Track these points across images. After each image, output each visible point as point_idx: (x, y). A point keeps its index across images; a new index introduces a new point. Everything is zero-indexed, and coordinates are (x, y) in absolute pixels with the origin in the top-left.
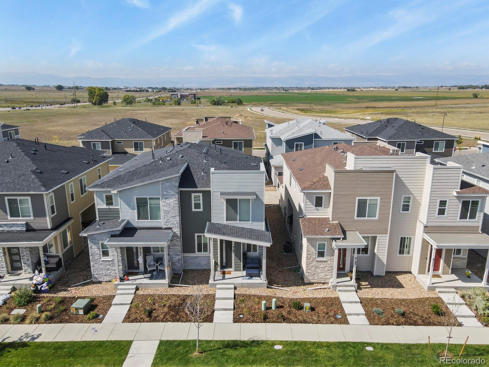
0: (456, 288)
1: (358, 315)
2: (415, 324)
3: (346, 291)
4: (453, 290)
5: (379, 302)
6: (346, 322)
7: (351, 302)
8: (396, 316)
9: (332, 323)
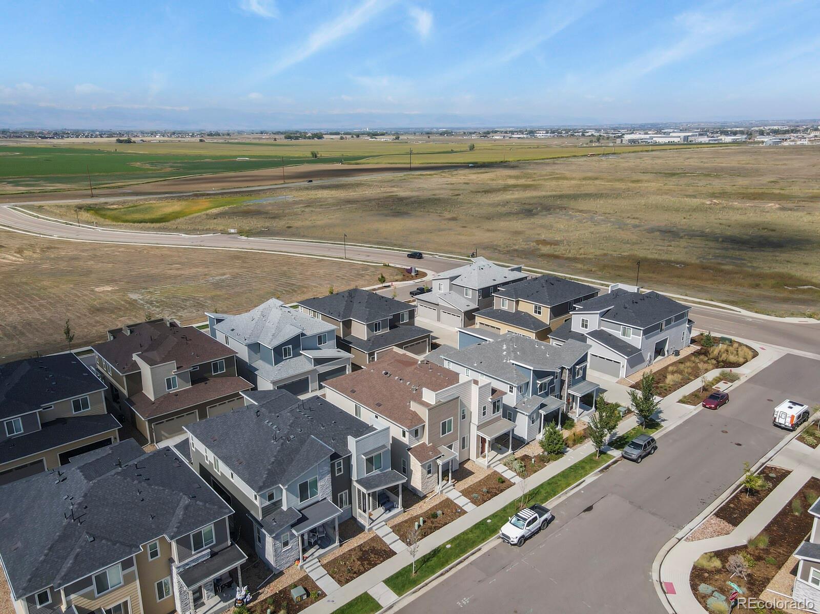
0: (499, 460)
1: (467, 504)
2: (496, 494)
3: (449, 491)
4: (499, 462)
5: (470, 489)
6: (465, 512)
7: (458, 498)
8: (485, 494)
9: (459, 517)
